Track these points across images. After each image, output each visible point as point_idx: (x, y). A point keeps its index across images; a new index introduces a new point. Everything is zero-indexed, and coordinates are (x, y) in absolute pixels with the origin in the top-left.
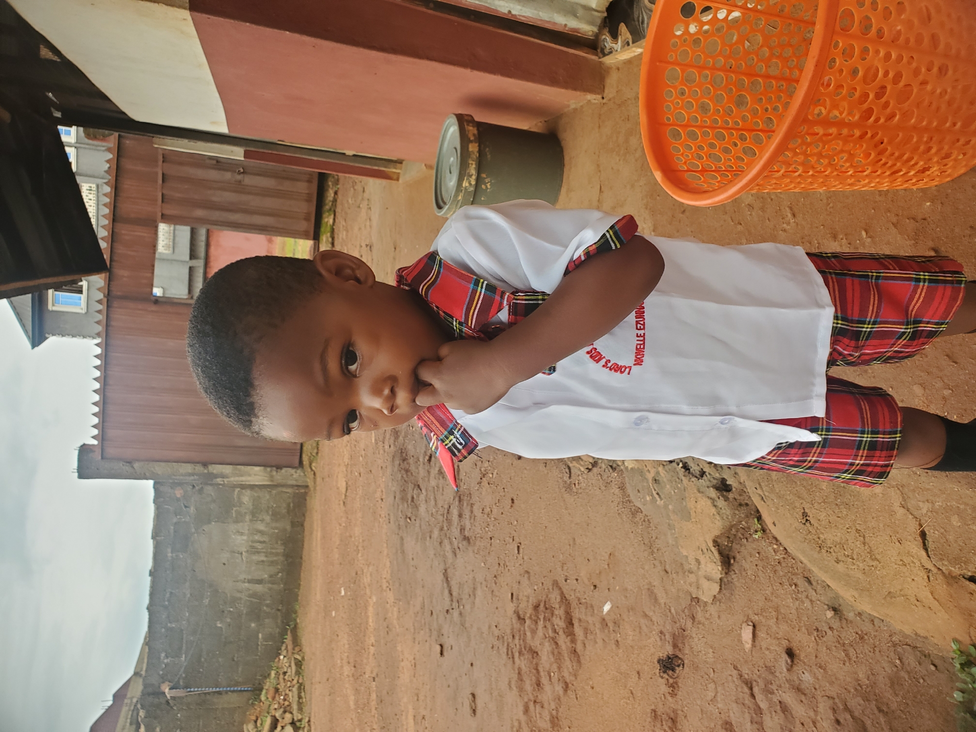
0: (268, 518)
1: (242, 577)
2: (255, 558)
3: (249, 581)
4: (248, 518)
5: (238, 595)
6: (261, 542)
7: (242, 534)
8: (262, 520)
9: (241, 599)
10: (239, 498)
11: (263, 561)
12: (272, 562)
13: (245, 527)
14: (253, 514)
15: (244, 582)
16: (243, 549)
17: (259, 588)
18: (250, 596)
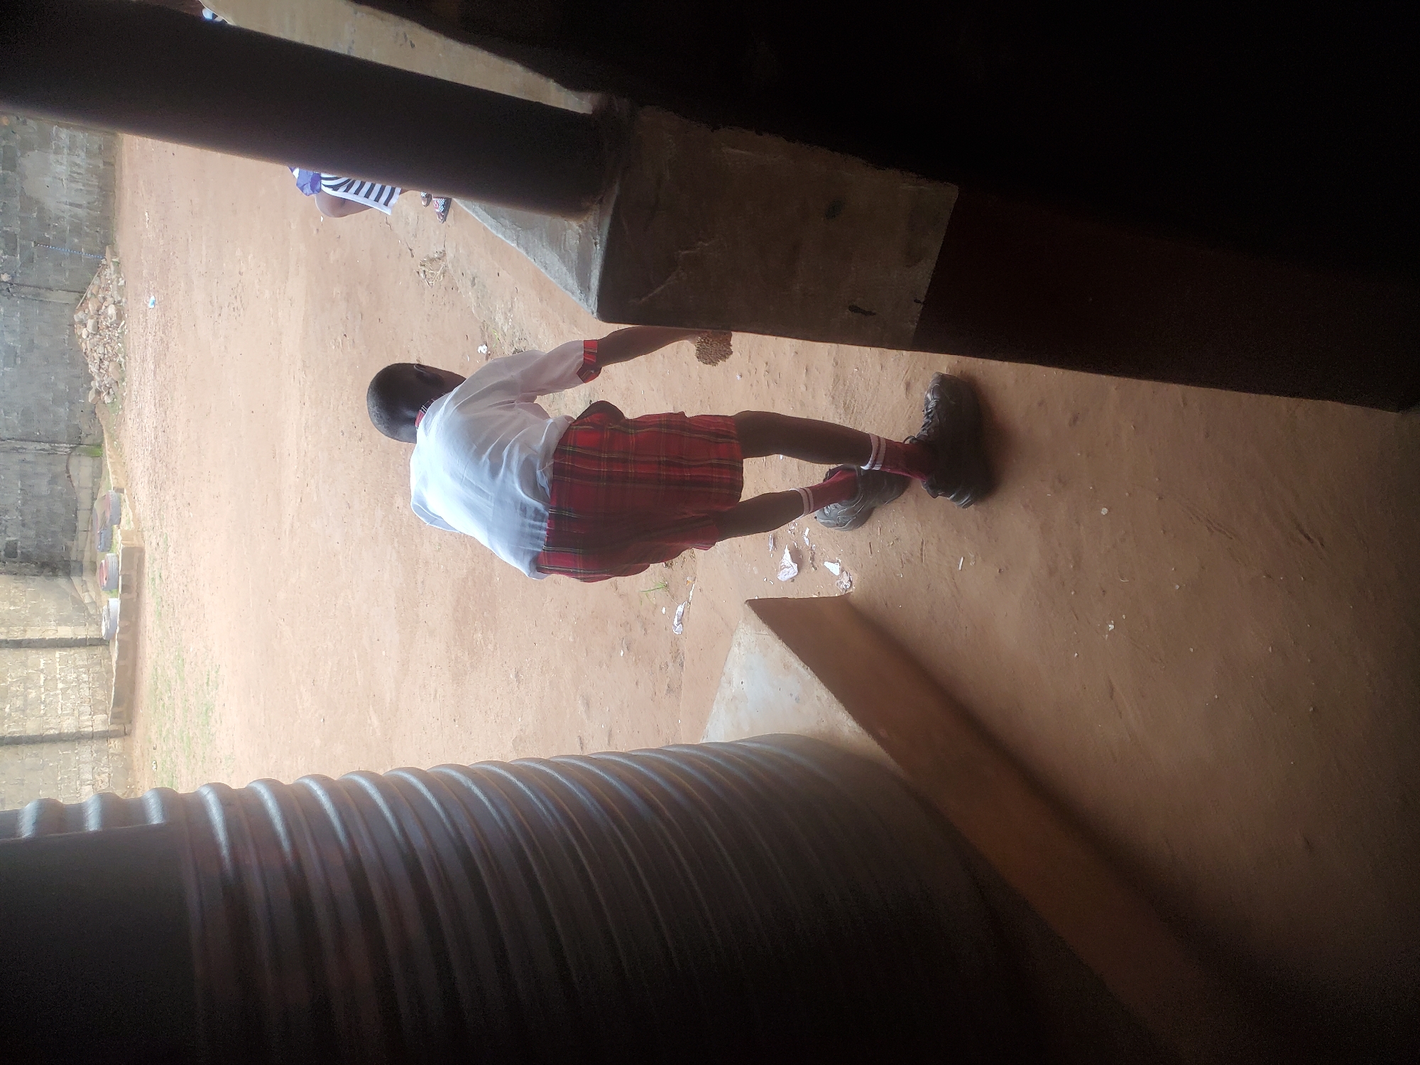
0: (83, 154)
1: (64, 199)
2: (73, 185)
3: (71, 204)
4: (65, 151)
5: (61, 214)
6: (78, 174)
7: (61, 164)
8: (78, 156)
9: (64, 217)
10: (57, 134)
11: (81, 190)
12: (88, 191)
13: (64, 158)
14: (70, 149)
15: (66, 204)
16: (64, 178)
17: (79, 211)
18: (70, 216)
